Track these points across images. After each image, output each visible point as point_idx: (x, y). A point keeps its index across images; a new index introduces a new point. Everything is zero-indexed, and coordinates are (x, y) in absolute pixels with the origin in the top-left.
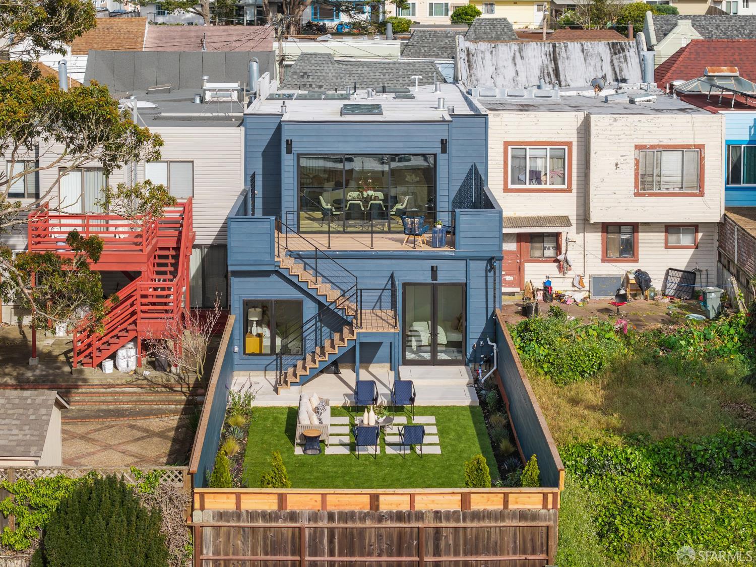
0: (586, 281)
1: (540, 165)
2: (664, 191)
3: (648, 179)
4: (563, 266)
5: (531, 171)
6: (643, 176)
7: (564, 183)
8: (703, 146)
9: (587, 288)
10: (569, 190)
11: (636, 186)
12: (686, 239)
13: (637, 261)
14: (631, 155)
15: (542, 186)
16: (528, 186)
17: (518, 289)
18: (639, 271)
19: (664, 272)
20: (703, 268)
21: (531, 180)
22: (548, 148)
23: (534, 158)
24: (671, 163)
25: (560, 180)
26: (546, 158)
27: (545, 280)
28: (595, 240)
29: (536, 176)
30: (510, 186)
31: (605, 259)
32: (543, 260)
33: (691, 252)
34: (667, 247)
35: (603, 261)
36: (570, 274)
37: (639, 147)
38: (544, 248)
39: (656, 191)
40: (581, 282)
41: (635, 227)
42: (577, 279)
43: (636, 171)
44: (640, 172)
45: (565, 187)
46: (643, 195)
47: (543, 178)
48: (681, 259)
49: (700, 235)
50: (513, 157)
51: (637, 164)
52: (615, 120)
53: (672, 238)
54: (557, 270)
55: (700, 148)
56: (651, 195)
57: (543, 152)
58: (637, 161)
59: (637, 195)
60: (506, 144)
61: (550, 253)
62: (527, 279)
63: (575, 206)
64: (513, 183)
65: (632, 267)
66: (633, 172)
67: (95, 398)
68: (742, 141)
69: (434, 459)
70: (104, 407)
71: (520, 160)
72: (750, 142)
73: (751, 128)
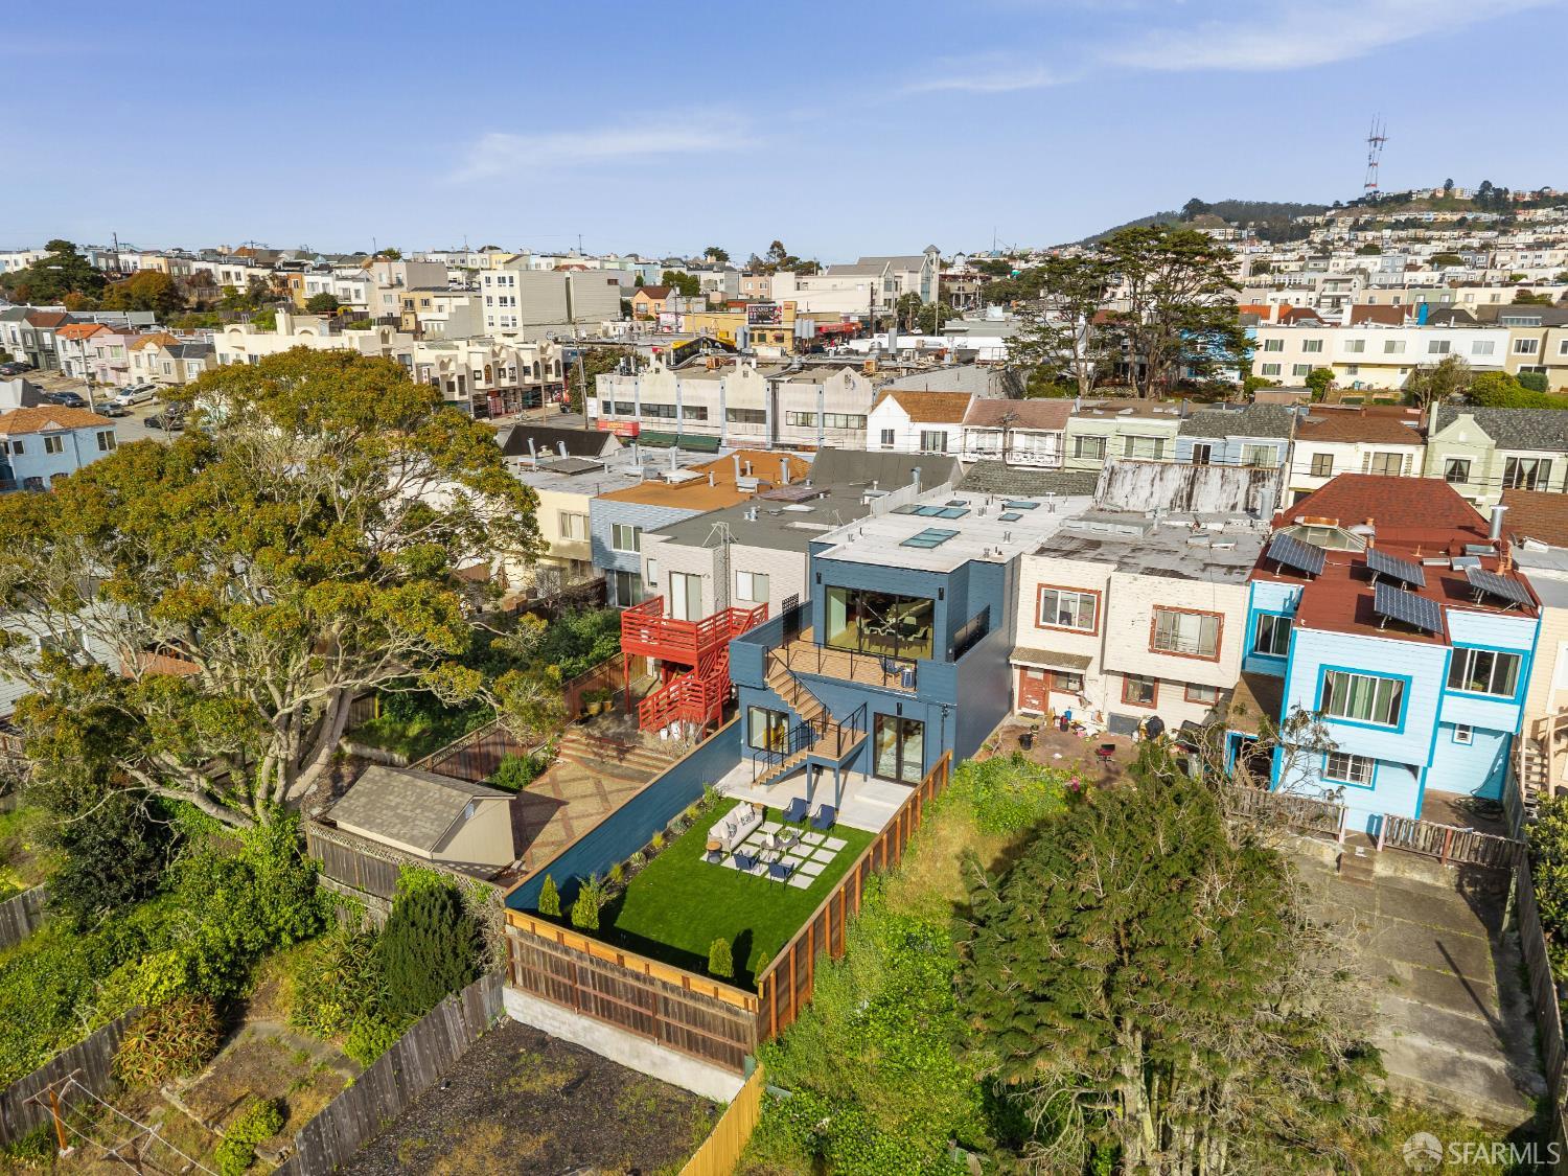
0: (1105, 717)
1: (1069, 608)
2: (1179, 651)
3: (1164, 638)
4: (1084, 700)
5: (1061, 613)
6: (1159, 634)
7: (1091, 628)
8: (1223, 615)
9: (1106, 724)
10: (1095, 635)
11: (1151, 643)
12: (1205, 696)
13: (1155, 707)
14: (1149, 614)
15: (1071, 628)
16: (1057, 625)
17: (1042, 713)
18: (1156, 718)
19: (1180, 723)
21: (1061, 620)
22: (1079, 593)
23: (1064, 601)
24: (1189, 629)
25: (1088, 624)
26: (1076, 602)
27: (1066, 709)
28: (1115, 685)
29: (1066, 618)
30: (1042, 623)
31: (1125, 699)
32: (1065, 691)
33: (1209, 708)
34: (1186, 700)
35: (1122, 702)
36: (1090, 708)
37: (1156, 607)
38: (1069, 681)
39: (1171, 650)
40: (1099, 717)
41: (1157, 680)
42: (1097, 714)
43: (1153, 629)
44: (1156, 631)
45: (1091, 631)
46: (1160, 653)
47: (1072, 620)
48: (1198, 714)
49: (1221, 695)
50: (1045, 598)
51: (1153, 624)
52: (1135, 579)
53: (1193, 693)
54: (1077, 703)
55: (1219, 616)
56: (1164, 653)
57: (1073, 597)
58: (1154, 622)
59: (1151, 651)
60: (1040, 586)
61: (1072, 686)
62: (1051, 706)
64: (1044, 620)
65: (1151, 713)
66: (1149, 630)
67: (642, 760)
68: (1276, 613)
69: (793, 894)
70: (643, 768)
71: (1051, 601)
72: (1284, 613)
73: (1285, 600)
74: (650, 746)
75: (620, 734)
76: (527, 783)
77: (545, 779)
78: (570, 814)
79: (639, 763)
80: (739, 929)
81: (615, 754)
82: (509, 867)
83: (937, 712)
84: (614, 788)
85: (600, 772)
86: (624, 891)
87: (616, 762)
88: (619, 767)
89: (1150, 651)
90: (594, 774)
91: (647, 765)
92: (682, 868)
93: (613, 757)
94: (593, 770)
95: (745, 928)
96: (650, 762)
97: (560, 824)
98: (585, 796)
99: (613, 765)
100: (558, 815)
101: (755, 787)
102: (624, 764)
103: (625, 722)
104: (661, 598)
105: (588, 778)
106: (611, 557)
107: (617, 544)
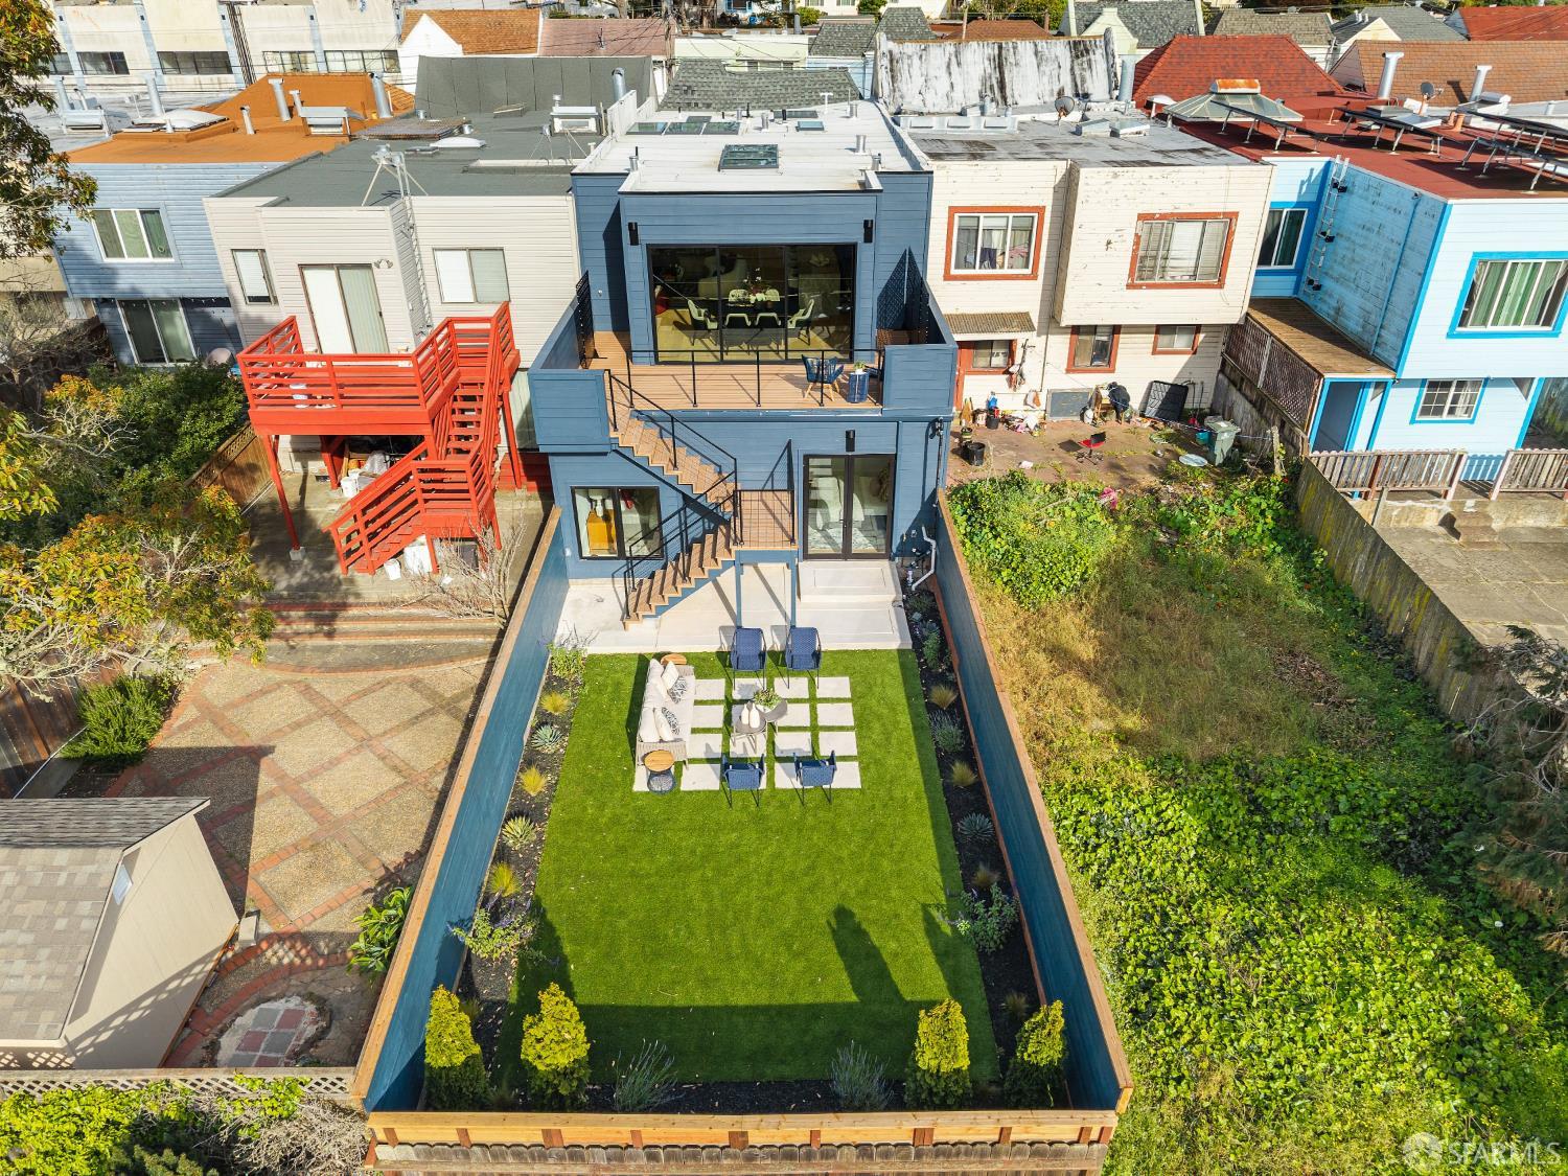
0: (1043, 398)
1: (996, 241)
2: (1168, 280)
3: (1148, 263)
4: (1014, 379)
5: (983, 250)
6: (1144, 258)
7: (1027, 267)
8: (1236, 213)
9: (1043, 407)
10: (1033, 276)
11: (1131, 274)
12: (1181, 341)
13: (1113, 371)
14: (1131, 227)
15: (997, 271)
16: (977, 271)
19: (1146, 385)
20: (1198, 381)
21: (982, 262)
22: (1011, 215)
23: (989, 230)
24: (1185, 242)
25: (1021, 261)
26: (1006, 231)
27: (991, 397)
28: (1060, 344)
29: (989, 256)
30: (954, 272)
31: (1072, 368)
32: (990, 370)
33: (1185, 358)
34: (1155, 352)
35: (1068, 371)
36: (1024, 389)
37: (1142, 217)
38: (992, 355)
39: (1157, 281)
40: (1036, 400)
41: (1116, 330)
42: (1032, 395)
43: (1135, 251)
44: (1141, 253)
45: (1028, 271)
46: (1140, 287)
47: (999, 259)
48: (1170, 369)
49: (1201, 336)
50: (960, 229)
51: (1137, 243)
52: (1116, 175)
53: (1164, 339)
54: (1006, 384)
55: (1231, 218)
56: (1149, 286)
57: (1002, 222)
58: (1137, 240)
60: (953, 210)
61: (999, 361)
62: (966, 395)
63: (1039, 298)
64: (957, 267)
65: (1106, 379)
66: (1130, 254)
67: (371, 626)
68: (1286, 204)
69: (850, 805)
70: (383, 641)
71: (970, 233)
72: (1298, 204)
73: (1303, 183)
74: (374, 598)
75: (301, 587)
76: (154, 731)
77: (183, 713)
78: (293, 771)
79: (369, 634)
80: (821, 911)
81: (310, 626)
82: (234, 937)
83: (915, 433)
84: (346, 691)
85: (301, 668)
86: (537, 911)
87: (322, 641)
88: (329, 650)
89: (1129, 286)
90: (288, 676)
91: (390, 634)
92: (616, 821)
93: (311, 634)
94: (279, 667)
95: (831, 907)
96: (391, 626)
97: (285, 799)
98: (298, 725)
99: (316, 649)
100: (265, 782)
101: (632, 625)
102: (338, 641)
103: (300, 564)
104: (291, 323)
105: (279, 685)
106: (107, 275)
107: (112, 248)
